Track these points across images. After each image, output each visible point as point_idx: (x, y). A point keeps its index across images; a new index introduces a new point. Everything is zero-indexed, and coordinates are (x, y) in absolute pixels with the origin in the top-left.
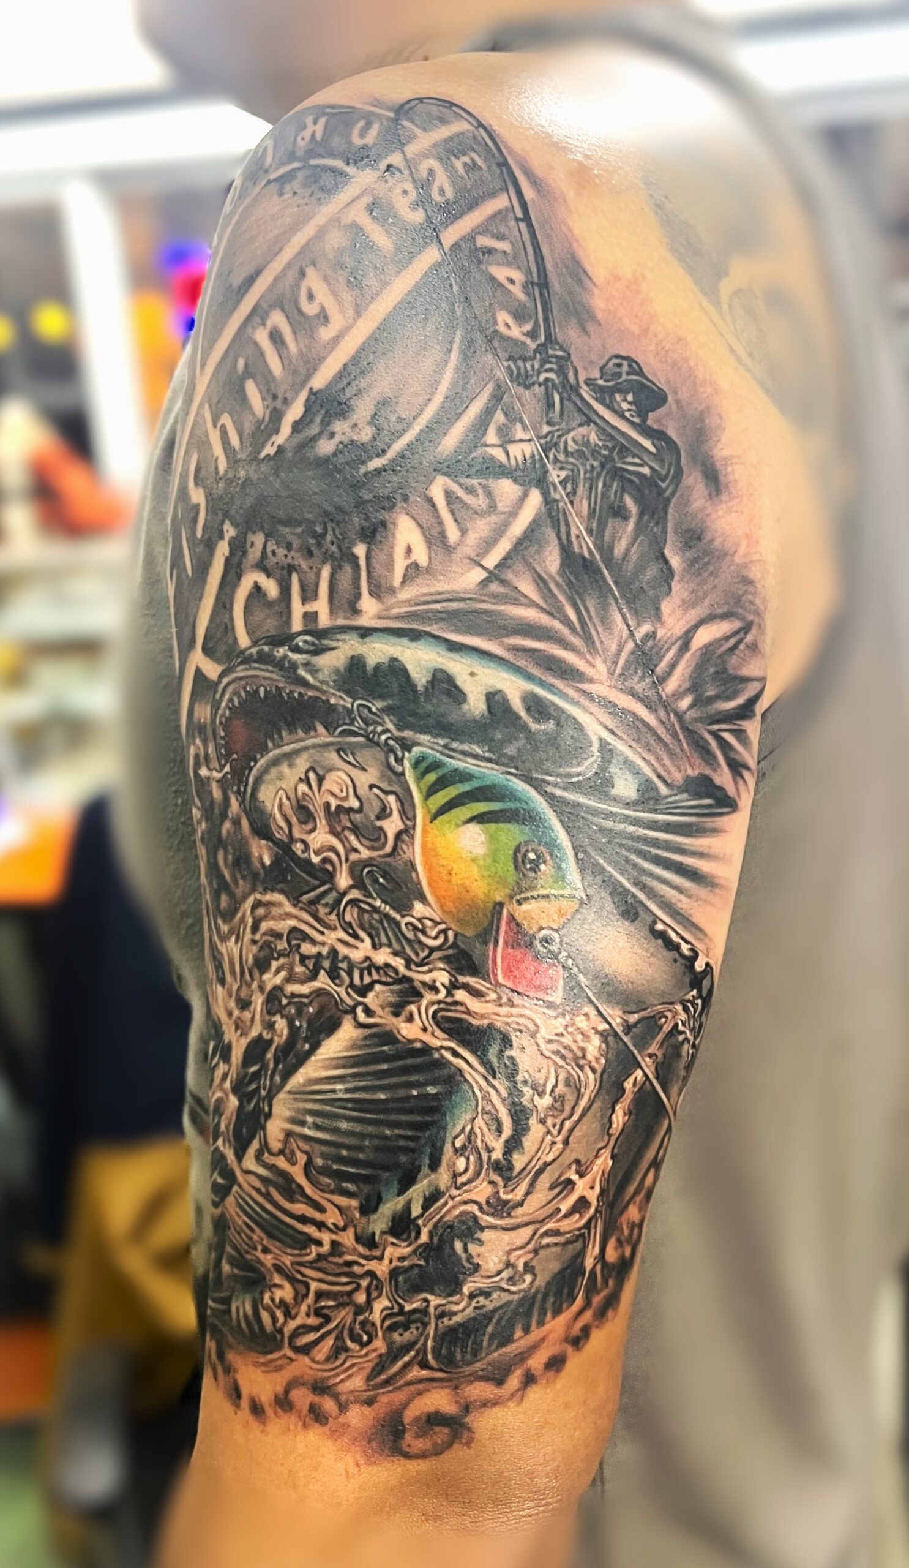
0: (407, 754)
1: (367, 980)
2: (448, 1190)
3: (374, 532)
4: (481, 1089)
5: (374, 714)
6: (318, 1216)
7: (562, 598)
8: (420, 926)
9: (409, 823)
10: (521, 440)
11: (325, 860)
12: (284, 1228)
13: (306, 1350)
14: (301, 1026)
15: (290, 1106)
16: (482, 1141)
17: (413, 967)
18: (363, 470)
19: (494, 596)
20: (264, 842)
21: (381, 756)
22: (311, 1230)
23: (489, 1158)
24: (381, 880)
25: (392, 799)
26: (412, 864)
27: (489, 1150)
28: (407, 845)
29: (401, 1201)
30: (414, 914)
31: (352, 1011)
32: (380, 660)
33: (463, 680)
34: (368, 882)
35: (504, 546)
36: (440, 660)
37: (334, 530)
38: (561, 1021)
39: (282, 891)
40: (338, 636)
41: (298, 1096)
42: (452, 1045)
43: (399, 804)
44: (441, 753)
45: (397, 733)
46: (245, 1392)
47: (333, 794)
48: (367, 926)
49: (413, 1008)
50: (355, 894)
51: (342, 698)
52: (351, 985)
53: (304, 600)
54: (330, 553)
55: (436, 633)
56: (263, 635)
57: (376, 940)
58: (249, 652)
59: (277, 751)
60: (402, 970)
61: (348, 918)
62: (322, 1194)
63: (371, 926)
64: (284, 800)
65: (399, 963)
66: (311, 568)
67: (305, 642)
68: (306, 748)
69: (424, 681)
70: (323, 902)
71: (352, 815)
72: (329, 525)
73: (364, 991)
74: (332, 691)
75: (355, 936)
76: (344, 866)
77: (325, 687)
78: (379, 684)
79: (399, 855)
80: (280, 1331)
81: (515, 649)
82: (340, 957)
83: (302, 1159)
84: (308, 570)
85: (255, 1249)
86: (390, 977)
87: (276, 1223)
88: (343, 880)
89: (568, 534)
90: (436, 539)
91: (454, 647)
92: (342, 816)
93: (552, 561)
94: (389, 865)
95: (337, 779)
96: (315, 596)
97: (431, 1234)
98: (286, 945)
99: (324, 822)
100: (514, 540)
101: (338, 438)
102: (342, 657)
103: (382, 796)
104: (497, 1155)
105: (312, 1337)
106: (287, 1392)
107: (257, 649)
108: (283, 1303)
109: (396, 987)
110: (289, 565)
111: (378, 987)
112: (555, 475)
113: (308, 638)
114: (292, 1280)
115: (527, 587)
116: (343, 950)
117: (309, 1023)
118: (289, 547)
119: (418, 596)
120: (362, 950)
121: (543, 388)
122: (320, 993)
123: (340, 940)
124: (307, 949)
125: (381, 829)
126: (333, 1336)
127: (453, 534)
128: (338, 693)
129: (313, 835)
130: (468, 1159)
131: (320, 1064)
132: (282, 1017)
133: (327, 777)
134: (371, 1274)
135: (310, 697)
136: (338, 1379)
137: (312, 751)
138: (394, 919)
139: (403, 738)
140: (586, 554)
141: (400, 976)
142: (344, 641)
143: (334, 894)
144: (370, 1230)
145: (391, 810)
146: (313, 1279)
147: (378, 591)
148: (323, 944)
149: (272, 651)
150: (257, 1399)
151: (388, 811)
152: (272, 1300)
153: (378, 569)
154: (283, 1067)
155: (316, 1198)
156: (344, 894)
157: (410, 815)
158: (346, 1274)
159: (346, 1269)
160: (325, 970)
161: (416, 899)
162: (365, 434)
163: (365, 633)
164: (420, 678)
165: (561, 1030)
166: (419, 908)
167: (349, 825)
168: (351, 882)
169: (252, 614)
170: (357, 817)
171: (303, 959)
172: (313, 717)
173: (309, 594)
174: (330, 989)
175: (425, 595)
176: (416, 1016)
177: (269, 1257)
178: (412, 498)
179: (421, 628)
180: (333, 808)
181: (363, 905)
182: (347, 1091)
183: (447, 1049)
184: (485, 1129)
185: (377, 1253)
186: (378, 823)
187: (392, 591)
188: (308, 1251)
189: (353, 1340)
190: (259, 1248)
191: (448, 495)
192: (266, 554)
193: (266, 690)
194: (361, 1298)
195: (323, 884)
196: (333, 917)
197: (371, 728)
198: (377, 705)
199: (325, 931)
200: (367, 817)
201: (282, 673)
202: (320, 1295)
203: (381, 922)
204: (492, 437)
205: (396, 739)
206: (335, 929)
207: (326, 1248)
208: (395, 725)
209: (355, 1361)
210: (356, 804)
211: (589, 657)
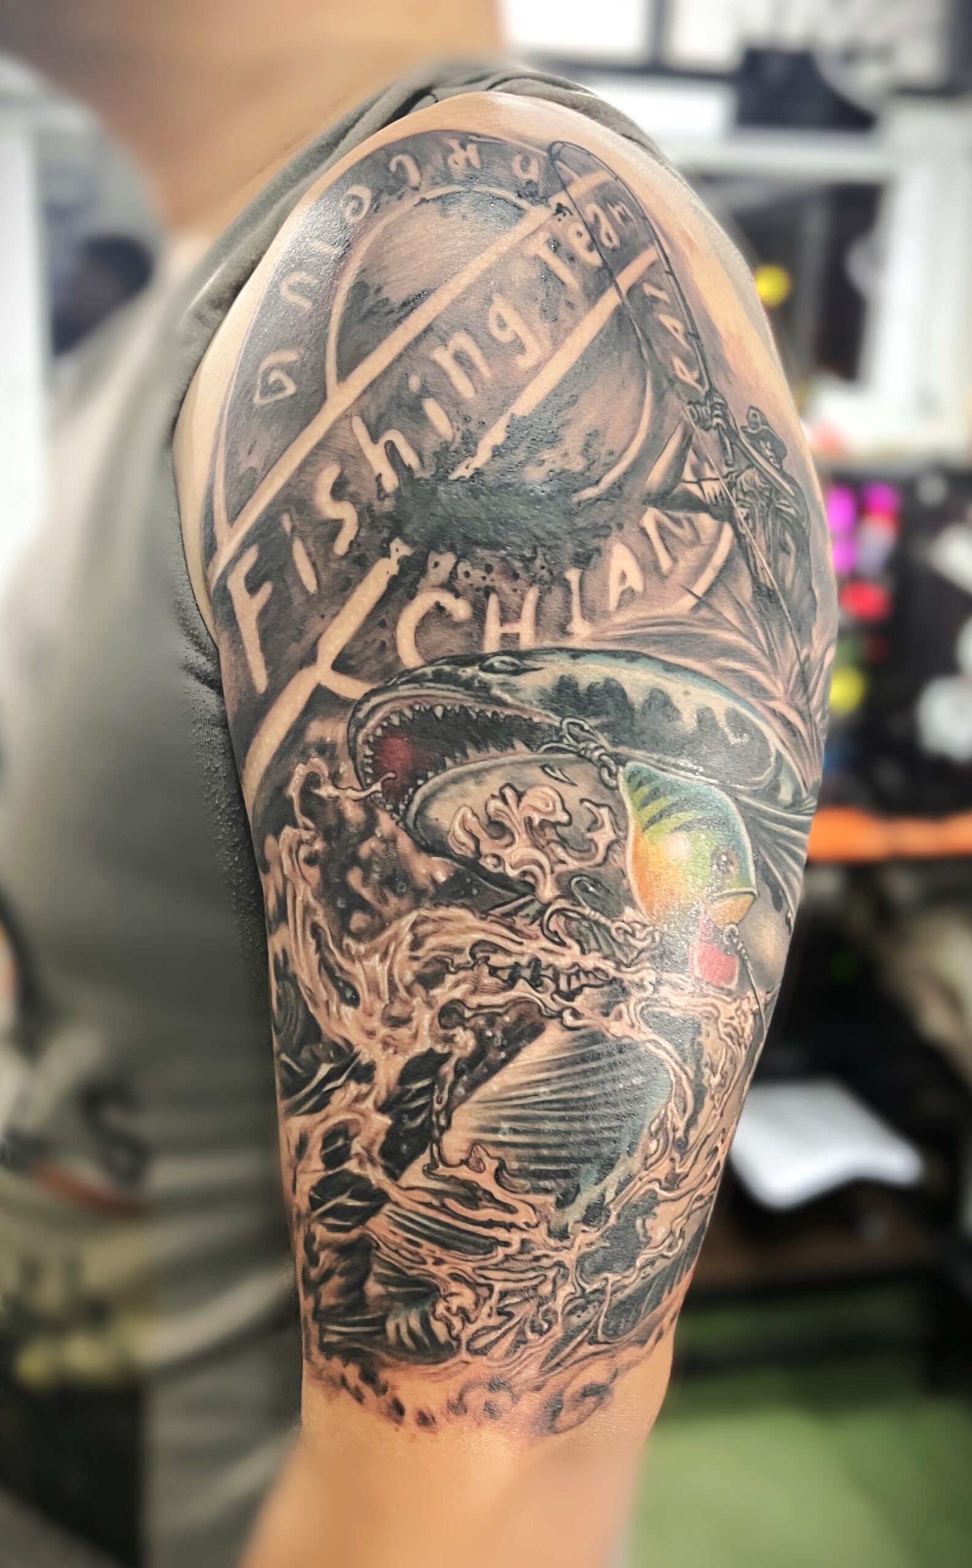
0: (621, 769)
1: (575, 984)
2: (639, 1172)
3: (590, 557)
4: (675, 1075)
5: (588, 731)
6: (507, 1218)
7: (755, 623)
8: (630, 930)
9: (621, 834)
10: (710, 479)
11: (524, 873)
12: (464, 1236)
13: (483, 1351)
14: (494, 1036)
15: (478, 1115)
16: (672, 1122)
17: (623, 968)
18: (576, 498)
19: (704, 620)
20: (435, 859)
21: (593, 771)
22: (500, 1234)
23: (674, 1136)
24: (591, 889)
25: (604, 811)
26: (623, 873)
27: (675, 1130)
28: (619, 855)
29: (598, 1189)
30: (625, 919)
31: (559, 1015)
32: (593, 680)
33: (678, 700)
34: (577, 892)
35: (708, 576)
36: (657, 680)
37: (544, 554)
38: (735, 1006)
39: (463, 906)
40: (546, 657)
41: (490, 1104)
42: (656, 1037)
43: (611, 816)
44: (655, 767)
45: (611, 749)
46: (409, 1407)
47: (536, 809)
48: (576, 934)
49: (622, 1006)
50: (562, 903)
51: (547, 716)
52: (558, 991)
53: (503, 620)
54: (538, 576)
55: (652, 654)
56: (446, 654)
57: (585, 946)
58: (420, 671)
59: (460, 769)
60: (612, 973)
61: (553, 926)
62: (513, 1196)
63: (581, 934)
64: (469, 816)
65: (609, 966)
66: (515, 590)
67: (503, 662)
68: (503, 765)
69: (641, 699)
70: (522, 913)
71: (558, 828)
72: (540, 550)
73: (570, 996)
74: (536, 710)
75: (562, 944)
76: (549, 877)
77: (527, 706)
78: (591, 703)
79: (610, 863)
80: (457, 1339)
81: (722, 670)
82: (544, 964)
83: (492, 1165)
84: (511, 593)
85: (424, 1262)
86: (600, 979)
87: (454, 1232)
88: (547, 891)
89: (756, 567)
90: (650, 568)
91: (669, 667)
92: (547, 830)
93: (745, 589)
94: (599, 874)
95: (541, 794)
96: (518, 616)
97: (619, 1216)
98: (469, 959)
99: (524, 836)
100: (718, 569)
101: (548, 466)
102: (550, 677)
103: (594, 809)
104: (680, 1134)
105: (493, 1336)
106: (461, 1397)
107: (434, 668)
108: (462, 1310)
109: (606, 989)
110: (487, 587)
111: (587, 990)
112: (740, 513)
113: (507, 659)
114: (473, 1285)
115: (730, 614)
116: (546, 959)
117: (505, 1031)
118: (489, 569)
119: (633, 620)
120: (569, 956)
121: (716, 432)
122: (516, 1002)
123: (544, 949)
124: (497, 960)
125: (592, 840)
126: (516, 1330)
127: (665, 562)
128: (544, 712)
129: (509, 850)
130: (658, 1141)
131: (520, 1070)
132: (465, 1029)
133: (529, 792)
134: (560, 1264)
135: (507, 716)
136: (514, 1373)
137: (508, 768)
138: (604, 925)
139: (617, 754)
140: (769, 585)
141: (610, 978)
142: (552, 661)
143: (536, 906)
144: (564, 1223)
145: (603, 822)
146: (496, 1280)
147: (590, 613)
148: (522, 954)
149: (456, 670)
150: (425, 1411)
151: (599, 823)
152: (448, 1309)
153: (591, 593)
154: (469, 1079)
155: (508, 1201)
156: (549, 904)
157: (623, 826)
158: (534, 1269)
159: (535, 1264)
160: (525, 979)
161: (626, 904)
162: (577, 464)
163: (576, 654)
164: (637, 697)
165: (733, 1014)
166: (629, 913)
167: (556, 838)
168: (558, 893)
169: (427, 633)
170: (565, 831)
171: (494, 971)
172: (512, 735)
173: (510, 615)
174: (532, 997)
175: (641, 619)
176: (625, 1016)
177: (444, 1267)
178: (626, 526)
179: (637, 649)
180: (536, 822)
181: (571, 914)
182: (554, 1092)
183: (649, 1041)
184: (675, 1111)
185: (566, 1243)
186: (589, 835)
187: (606, 614)
188: (494, 1254)
189: (533, 1331)
190: (430, 1261)
191: (660, 526)
192: (457, 575)
193: (445, 709)
194: (546, 1289)
195: (524, 895)
196: (535, 927)
197: (582, 745)
198: (589, 723)
199: (524, 941)
200: (577, 829)
201: (470, 693)
202: (504, 1294)
203: (590, 929)
204: (688, 475)
205: (609, 755)
206: (537, 938)
207: (516, 1246)
208: (609, 741)
209: (532, 1351)
210: (565, 818)
211: (773, 676)
